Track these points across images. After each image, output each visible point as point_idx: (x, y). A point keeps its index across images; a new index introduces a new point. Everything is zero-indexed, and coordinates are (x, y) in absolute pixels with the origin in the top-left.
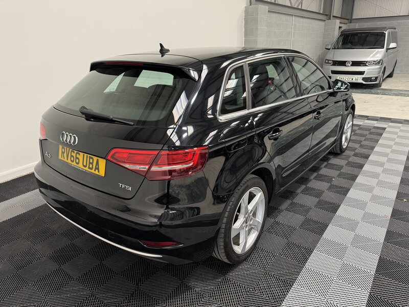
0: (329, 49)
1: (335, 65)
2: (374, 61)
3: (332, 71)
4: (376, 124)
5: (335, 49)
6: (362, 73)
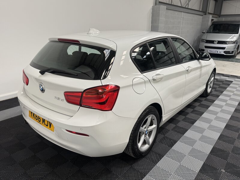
0: (204, 33)
1: (207, 43)
2: (232, 41)
3: (205, 46)
4: (228, 79)
5: (208, 33)
6: (224, 48)
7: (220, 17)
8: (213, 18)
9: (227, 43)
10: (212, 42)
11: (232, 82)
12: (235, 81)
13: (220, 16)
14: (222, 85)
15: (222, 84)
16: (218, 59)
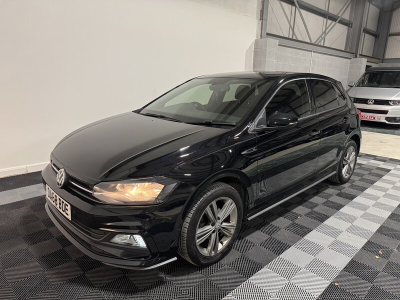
0: (352, 87)
1: (357, 103)
4: (382, 165)
5: (358, 86)
6: (385, 112)
7: (382, 63)
8: (369, 64)
9: (391, 103)
10: (365, 101)
11: (388, 171)
12: (396, 169)
13: (383, 60)
14: (366, 177)
15: (369, 174)
16: (376, 130)
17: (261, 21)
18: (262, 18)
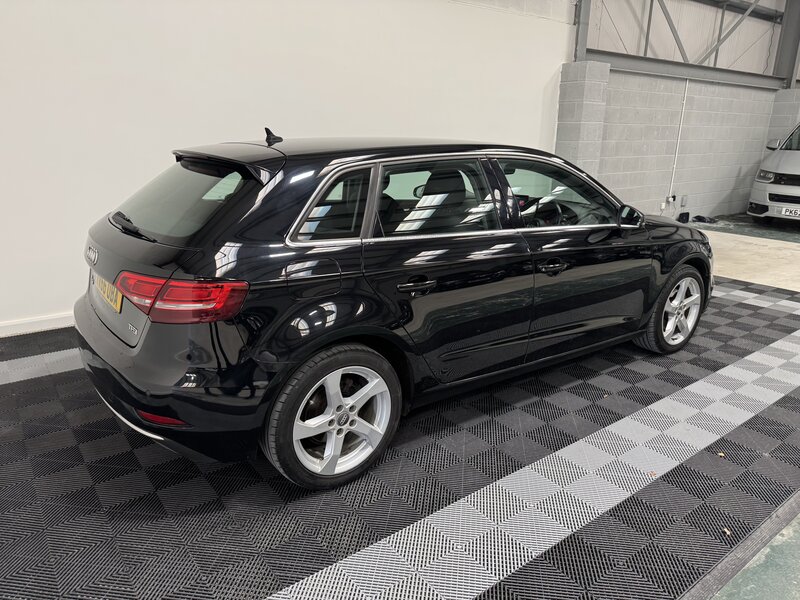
0: (774, 149)
1: (780, 184)
3: (770, 194)
17: (575, 27)
18: (577, 22)
